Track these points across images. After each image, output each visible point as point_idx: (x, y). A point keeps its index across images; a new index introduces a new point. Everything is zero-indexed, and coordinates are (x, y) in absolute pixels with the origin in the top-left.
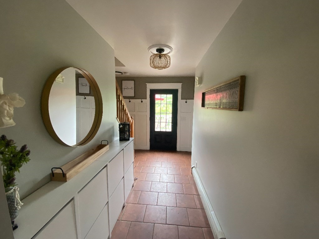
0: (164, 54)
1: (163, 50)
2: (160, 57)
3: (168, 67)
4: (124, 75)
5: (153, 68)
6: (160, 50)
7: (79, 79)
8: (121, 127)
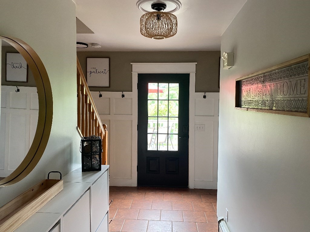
0: (165, 13)
1: (164, 6)
2: (159, 19)
3: (173, 35)
4: (90, 48)
5: (146, 36)
6: (159, 6)
7: (8, 54)
8: (84, 145)
